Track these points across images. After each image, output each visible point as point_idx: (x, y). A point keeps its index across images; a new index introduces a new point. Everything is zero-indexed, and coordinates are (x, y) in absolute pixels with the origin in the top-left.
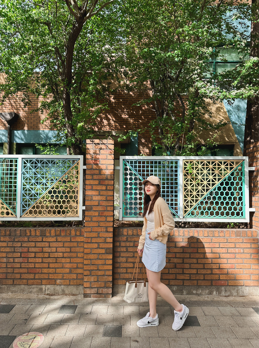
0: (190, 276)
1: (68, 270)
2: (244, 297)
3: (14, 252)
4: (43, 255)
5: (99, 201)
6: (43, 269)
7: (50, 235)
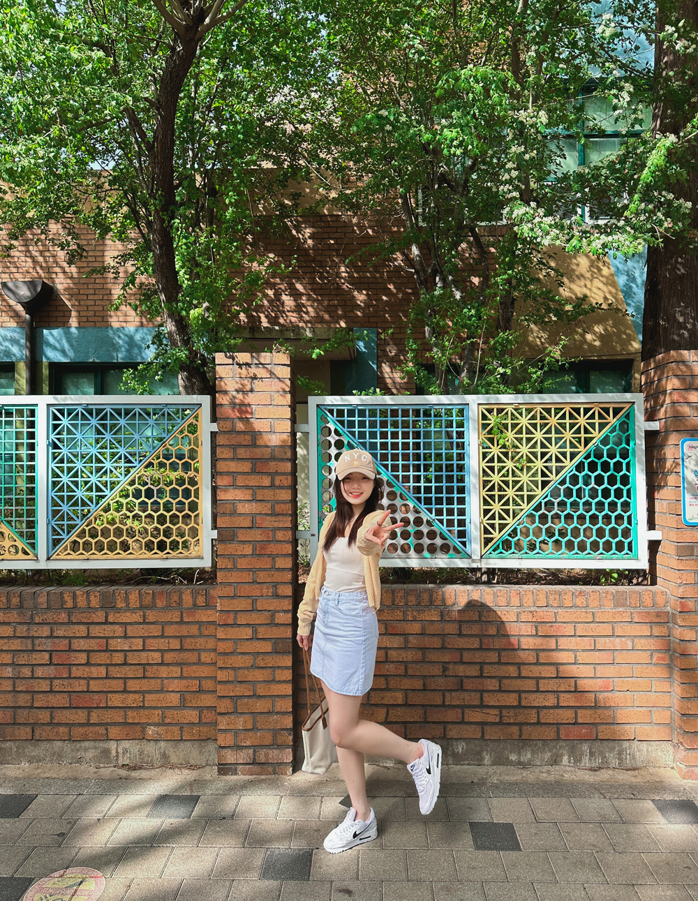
0: (501, 713)
1: (174, 699)
2: (637, 772)
3: (33, 651)
4: (108, 658)
5: (253, 516)
6: (110, 695)
7: (127, 605)
